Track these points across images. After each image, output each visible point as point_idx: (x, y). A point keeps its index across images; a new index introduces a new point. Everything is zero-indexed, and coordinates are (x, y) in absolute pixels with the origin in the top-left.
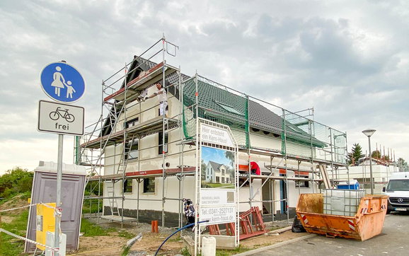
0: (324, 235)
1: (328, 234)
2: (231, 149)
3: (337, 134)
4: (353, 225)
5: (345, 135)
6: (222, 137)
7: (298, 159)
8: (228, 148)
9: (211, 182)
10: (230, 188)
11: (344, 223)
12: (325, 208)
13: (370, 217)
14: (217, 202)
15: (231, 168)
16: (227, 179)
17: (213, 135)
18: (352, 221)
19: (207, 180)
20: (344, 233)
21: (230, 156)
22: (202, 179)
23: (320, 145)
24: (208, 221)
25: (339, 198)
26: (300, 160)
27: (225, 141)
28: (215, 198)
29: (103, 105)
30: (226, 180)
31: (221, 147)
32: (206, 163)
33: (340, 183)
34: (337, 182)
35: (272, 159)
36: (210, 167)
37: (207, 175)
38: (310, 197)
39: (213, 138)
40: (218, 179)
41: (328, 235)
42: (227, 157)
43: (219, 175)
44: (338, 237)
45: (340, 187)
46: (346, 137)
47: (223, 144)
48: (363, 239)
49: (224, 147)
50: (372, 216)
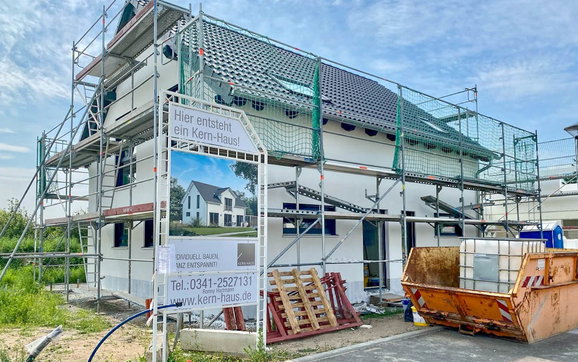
0: (456, 329)
1: (464, 327)
2: (250, 157)
3: (520, 135)
4: (506, 309)
5: (534, 137)
6: (225, 133)
7: (435, 182)
8: (241, 156)
9: (196, 224)
10: (245, 235)
11: (490, 305)
12: (462, 275)
13: (551, 293)
14: (210, 265)
15: (249, 195)
16: (239, 218)
17: (204, 129)
18: (503, 303)
19: (186, 220)
20: (492, 327)
21: (247, 170)
22: (172, 218)
23: (486, 156)
24: (179, 305)
25: (488, 256)
26: (440, 184)
27: (235, 141)
28: (206, 257)
29: (73, 87)
30: (234, 220)
31: (223, 152)
32: (184, 185)
33: (527, 228)
34: (519, 226)
35: (378, 183)
36: (195, 193)
37: (185, 209)
38: (436, 254)
39: (202, 135)
40: (214, 217)
41: (465, 329)
42: (238, 173)
43: (220, 209)
44: (481, 334)
45: (526, 235)
46: (536, 140)
47: (228, 147)
48: (531, 340)
49: (232, 154)
50: (556, 291)
